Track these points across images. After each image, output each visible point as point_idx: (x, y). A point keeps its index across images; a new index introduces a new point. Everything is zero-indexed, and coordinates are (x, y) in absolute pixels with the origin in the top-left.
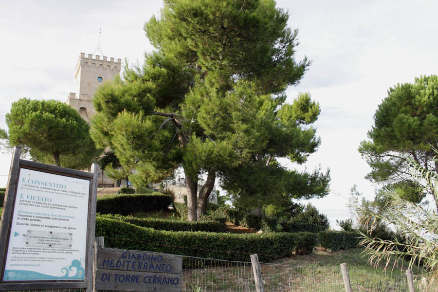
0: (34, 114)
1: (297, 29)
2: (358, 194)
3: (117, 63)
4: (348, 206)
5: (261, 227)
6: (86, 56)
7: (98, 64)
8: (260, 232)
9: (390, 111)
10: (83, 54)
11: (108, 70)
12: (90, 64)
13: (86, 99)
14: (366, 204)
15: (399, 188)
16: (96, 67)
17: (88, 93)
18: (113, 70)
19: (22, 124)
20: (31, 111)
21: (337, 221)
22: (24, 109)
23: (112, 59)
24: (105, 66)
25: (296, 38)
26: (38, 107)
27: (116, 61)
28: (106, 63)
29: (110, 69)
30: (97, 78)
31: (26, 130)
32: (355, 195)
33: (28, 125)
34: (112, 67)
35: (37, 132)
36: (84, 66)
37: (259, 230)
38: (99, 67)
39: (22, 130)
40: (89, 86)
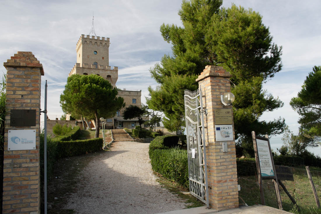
0: (87, 85)
1: (282, 46)
2: (290, 132)
3: (107, 41)
4: (282, 139)
5: (243, 154)
6: (85, 37)
7: (93, 42)
8: (243, 157)
9: (318, 83)
10: (83, 35)
11: (101, 46)
12: (88, 42)
13: (87, 67)
14: (294, 137)
15: (313, 127)
16: (92, 44)
17: (88, 63)
18: (104, 46)
19: (80, 92)
20: (84, 83)
21: (277, 149)
22: (79, 82)
23: (103, 38)
24: (99, 44)
25: (281, 51)
26: (87, 80)
27: (106, 39)
28: (99, 41)
29: (102, 45)
30: (93, 52)
31: (83, 96)
32: (287, 132)
33: (84, 92)
34: (104, 44)
35: (89, 97)
36: (84, 43)
37: (242, 156)
38: (94, 44)
39: (80, 96)
40: (88, 58)
